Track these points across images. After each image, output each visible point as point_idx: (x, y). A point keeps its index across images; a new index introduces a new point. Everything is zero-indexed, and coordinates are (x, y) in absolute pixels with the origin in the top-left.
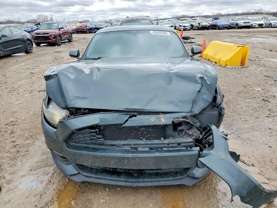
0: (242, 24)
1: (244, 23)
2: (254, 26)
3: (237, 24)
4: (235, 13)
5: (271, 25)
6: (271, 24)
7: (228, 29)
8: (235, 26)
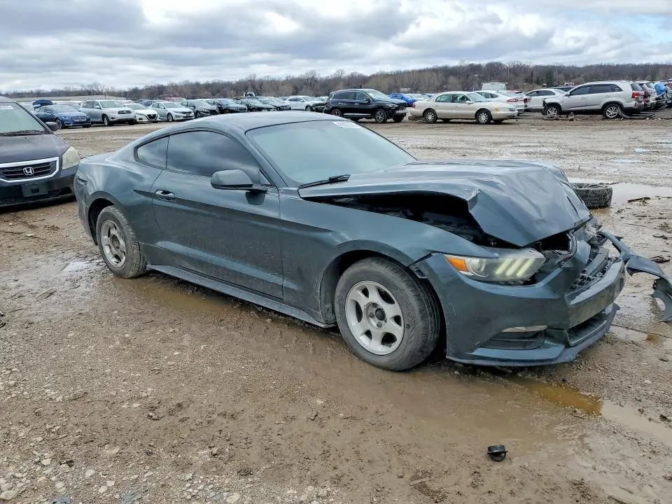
0: (117, 114)
1: (119, 113)
2: (141, 119)
3: (104, 116)
4: (34, 90)
5: (172, 117)
6: (169, 114)
7: (85, 127)
8: (100, 120)
